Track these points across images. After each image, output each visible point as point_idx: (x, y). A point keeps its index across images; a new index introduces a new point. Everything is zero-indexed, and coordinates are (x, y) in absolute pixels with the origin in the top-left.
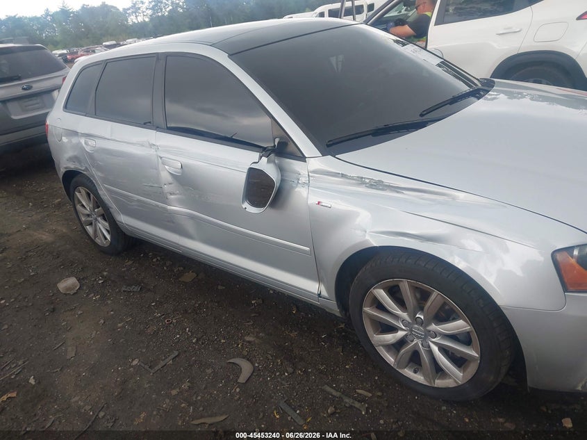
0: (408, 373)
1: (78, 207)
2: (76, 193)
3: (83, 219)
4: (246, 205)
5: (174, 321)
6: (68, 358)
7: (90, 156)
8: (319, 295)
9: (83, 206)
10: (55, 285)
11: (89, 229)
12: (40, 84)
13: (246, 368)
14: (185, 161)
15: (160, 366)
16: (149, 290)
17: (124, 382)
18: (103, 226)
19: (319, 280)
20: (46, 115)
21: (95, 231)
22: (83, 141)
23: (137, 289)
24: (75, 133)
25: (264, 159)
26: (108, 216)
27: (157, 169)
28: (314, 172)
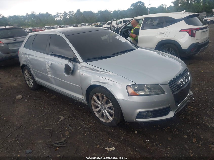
0: (101, 119)
1: (25, 76)
2: (25, 71)
3: (26, 79)
4: (65, 74)
5: (46, 107)
6: (15, 114)
7: (29, 60)
8: (83, 99)
9: (26, 75)
10: (15, 97)
11: (28, 82)
12: (19, 39)
13: (62, 118)
14: (53, 62)
15: (40, 117)
16: (42, 99)
17: (29, 120)
18: (31, 81)
19: (83, 95)
20: (19, 49)
21: (29, 83)
22: (28, 56)
23: (38, 99)
24: (26, 54)
25: (70, 62)
26: (33, 78)
27: (45, 64)
28: (82, 66)
